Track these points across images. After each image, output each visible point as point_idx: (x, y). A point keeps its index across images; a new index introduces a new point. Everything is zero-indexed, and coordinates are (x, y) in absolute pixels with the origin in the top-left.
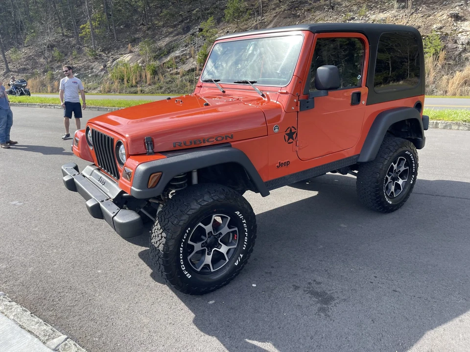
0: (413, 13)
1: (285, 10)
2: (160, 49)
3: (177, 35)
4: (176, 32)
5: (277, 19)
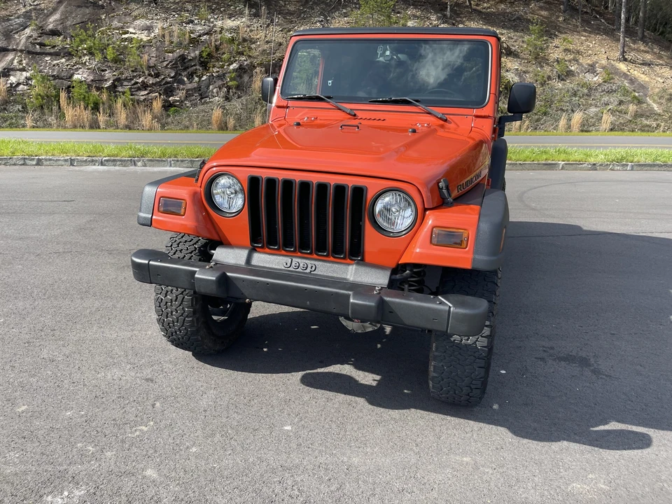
0: (269, 24)
5: (65, 7)
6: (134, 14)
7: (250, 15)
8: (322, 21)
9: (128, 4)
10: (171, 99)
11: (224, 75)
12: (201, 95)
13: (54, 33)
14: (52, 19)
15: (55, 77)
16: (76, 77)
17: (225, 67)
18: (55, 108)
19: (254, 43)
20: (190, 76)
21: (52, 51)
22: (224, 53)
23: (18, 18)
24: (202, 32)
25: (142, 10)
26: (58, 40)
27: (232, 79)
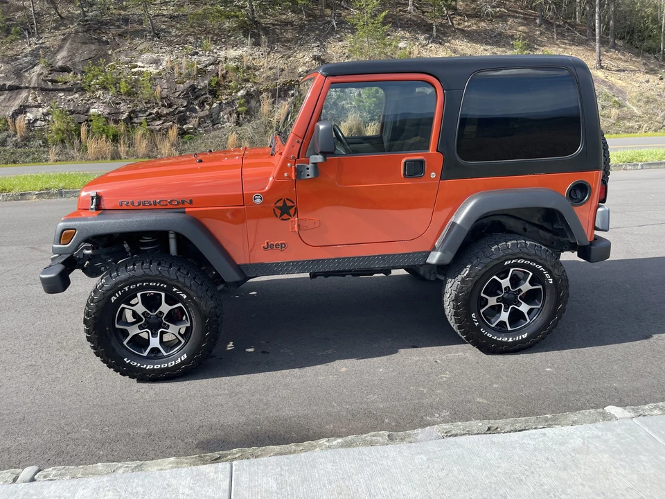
0: (270, 52)
1: (77, 32)
5: (71, 44)
6: (140, 48)
7: (251, 45)
8: (318, 46)
9: (132, 39)
10: (184, 127)
11: (233, 101)
12: (212, 121)
13: (64, 69)
14: (59, 56)
15: (72, 112)
16: (92, 111)
17: (233, 94)
18: (76, 142)
19: (258, 70)
20: (202, 105)
21: (64, 87)
22: (230, 81)
23: (26, 56)
24: (207, 62)
25: (146, 45)
26: (69, 77)
27: (241, 105)
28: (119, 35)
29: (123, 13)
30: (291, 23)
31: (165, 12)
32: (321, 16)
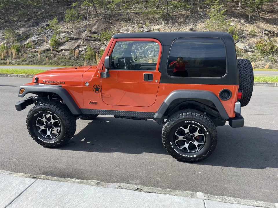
0: (172, 27)
1: (102, 19)
2: (19, 35)
3: (30, 27)
4: (28, 25)
5: (98, 23)
6: (122, 25)
7: (165, 24)
8: (193, 24)
9: (120, 22)
11: (154, 46)
12: (144, 54)
13: (95, 33)
14: (94, 28)
15: (94, 49)
16: (101, 48)
18: (94, 59)
20: (141, 47)
21: (94, 39)
23: (83, 27)
24: (146, 31)
25: (125, 24)
26: (96, 35)
28: (116, 20)
29: (119, 12)
30: (183, 15)
31: (134, 12)
32: (197, 12)
